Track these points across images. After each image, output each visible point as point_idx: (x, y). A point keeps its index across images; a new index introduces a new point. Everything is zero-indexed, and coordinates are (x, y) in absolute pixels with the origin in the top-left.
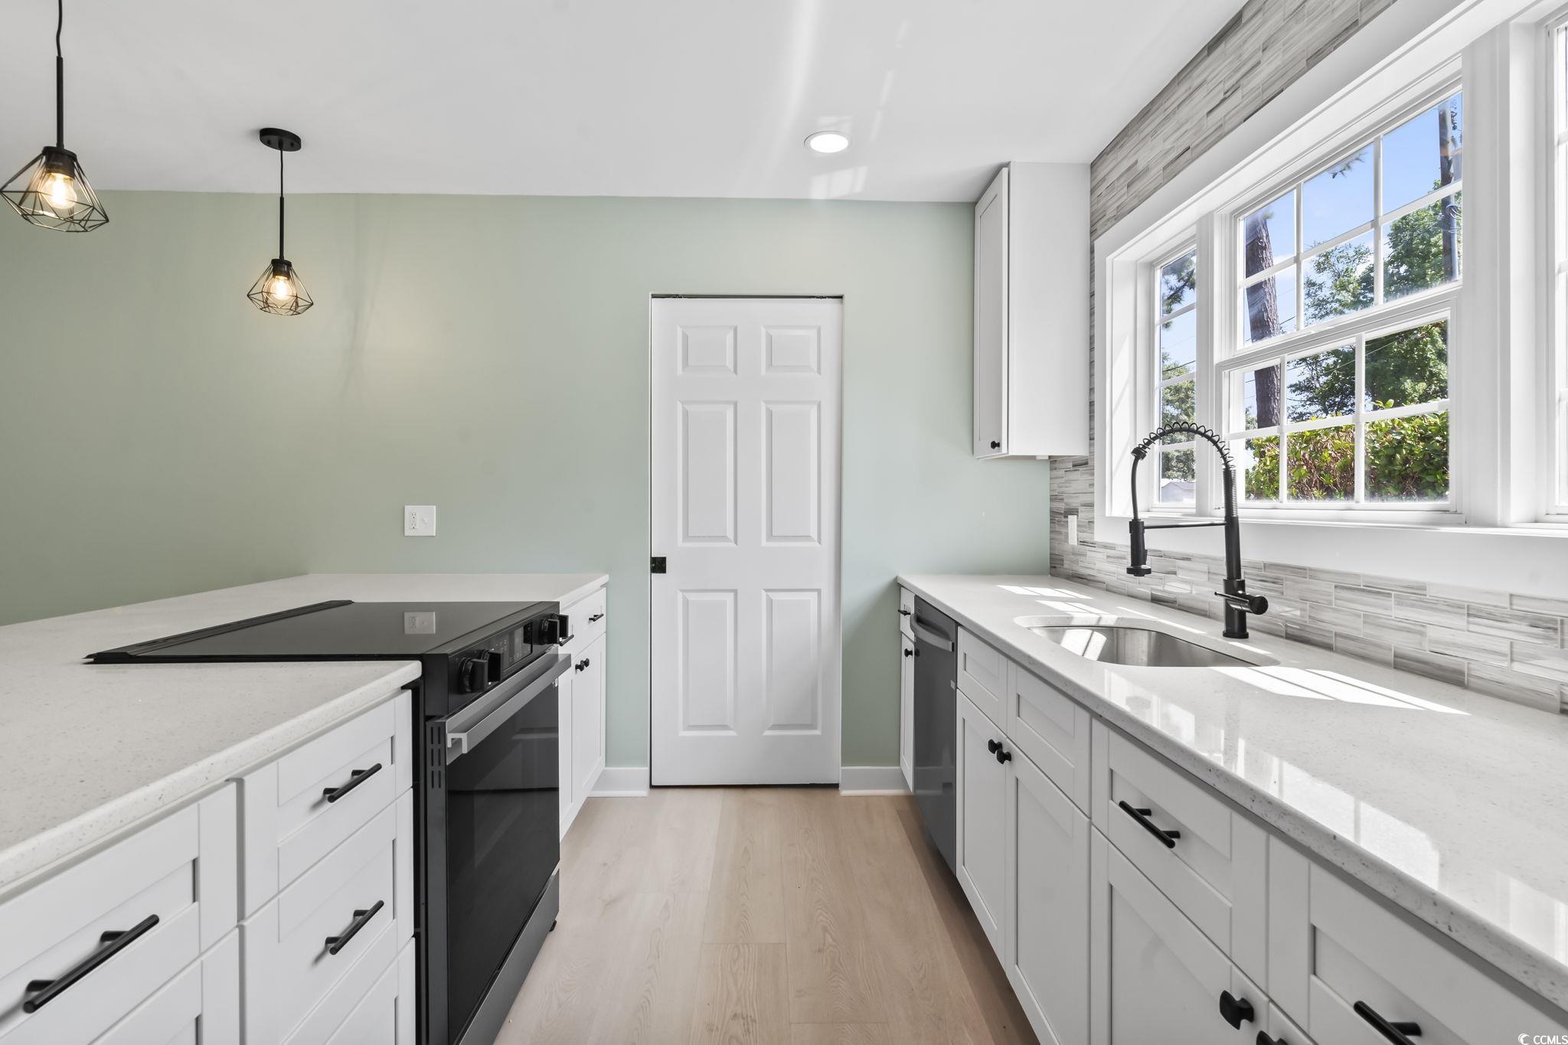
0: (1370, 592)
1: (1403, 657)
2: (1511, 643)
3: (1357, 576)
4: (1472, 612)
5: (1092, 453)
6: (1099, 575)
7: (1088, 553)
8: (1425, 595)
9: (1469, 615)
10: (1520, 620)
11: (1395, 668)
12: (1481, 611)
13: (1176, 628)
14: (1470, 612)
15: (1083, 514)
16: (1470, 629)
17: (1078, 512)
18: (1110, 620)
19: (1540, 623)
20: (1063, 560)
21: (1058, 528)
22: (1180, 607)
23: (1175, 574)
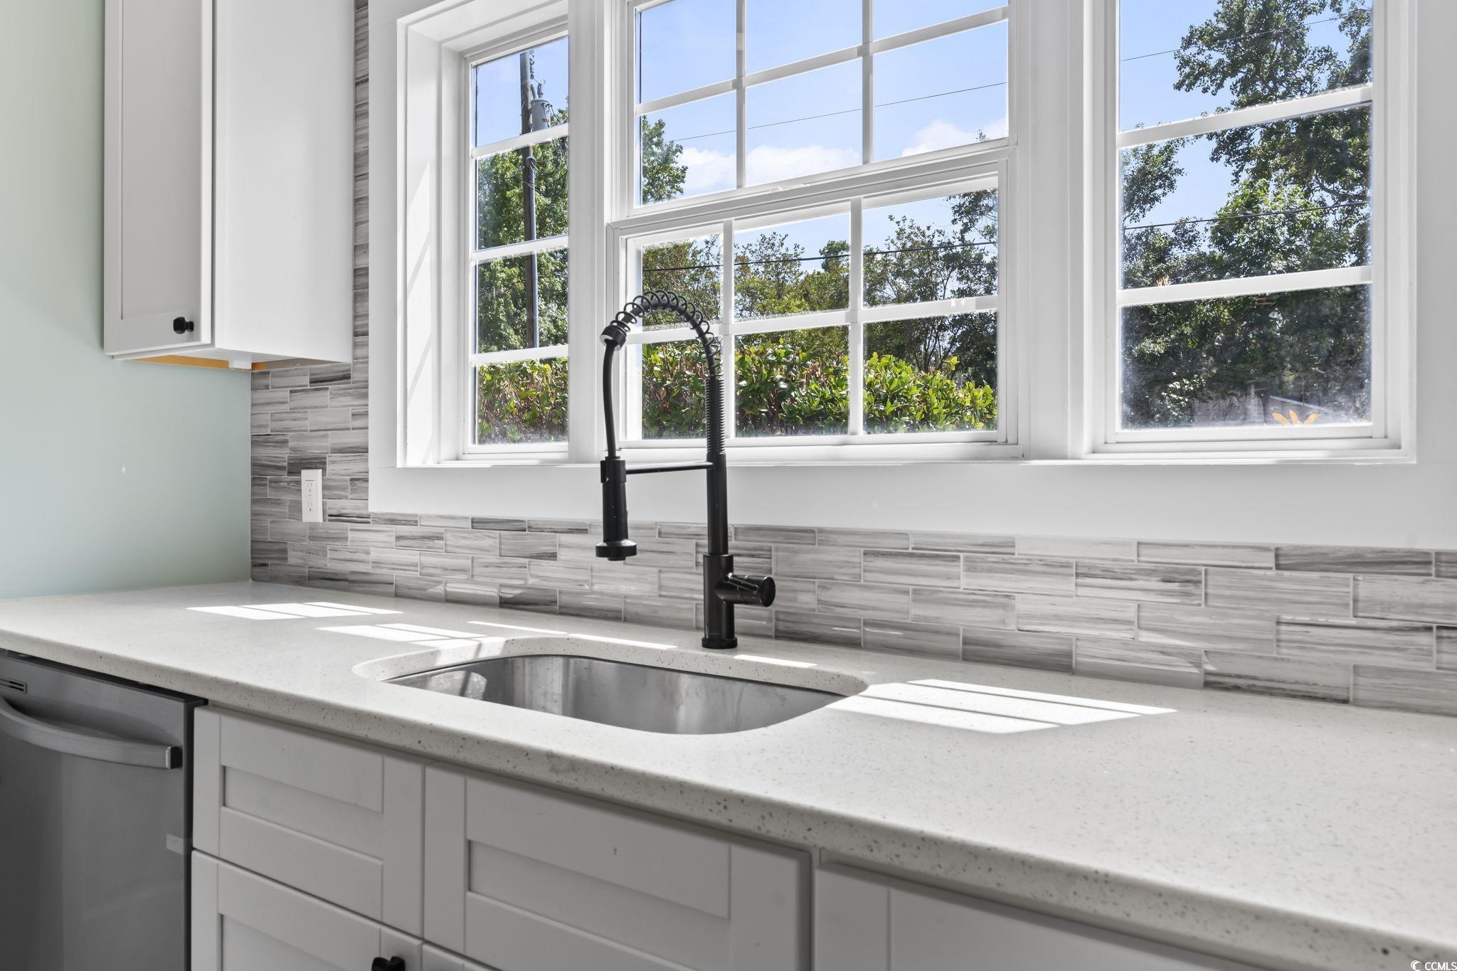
0: (923, 556)
1: (977, 642)
2: (1139, 606)
3: (903, 535)
4: (1083, 572)
5: (362, 360)
6: (379, 571)
7: (351, 535)
8: (1013, 554)
9: (1077, 575)
10: (1149, 575)
11: (965, 660)
12: (1096, 568)
13: (615, 646)
14: (1079, 571)
15: (340, 468)
16: (1078, 594)
17: (325, 463)
18: (493, 647)
19: (1176, 576)
20: (285, 551)
21: (270, 493)
22: (563, 611)
23: (553, 556)
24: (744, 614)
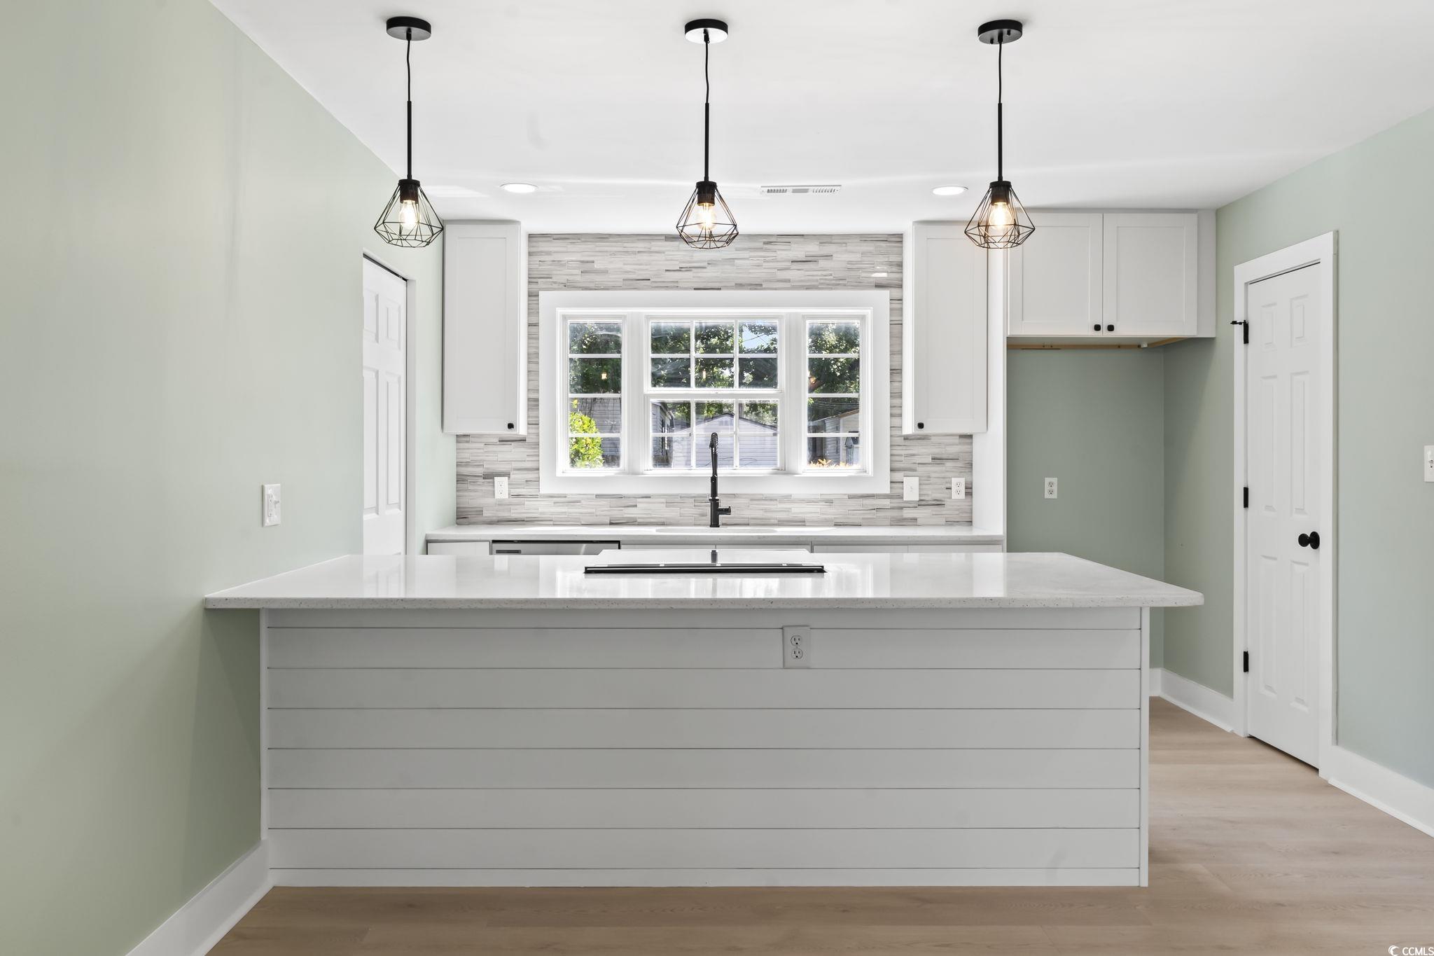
5: (533, 433)
6: (543, 516)
7: (526, 503)
8: (791, 498)
10: (822, 501)
11: (779, 525)
15: (521, 476)
17: (510, 474)
19: (828, 501)
20: (480, 511)
21: (471, 487)
22: (640, 524)
23: (636, 506)
24: (722, 518)
